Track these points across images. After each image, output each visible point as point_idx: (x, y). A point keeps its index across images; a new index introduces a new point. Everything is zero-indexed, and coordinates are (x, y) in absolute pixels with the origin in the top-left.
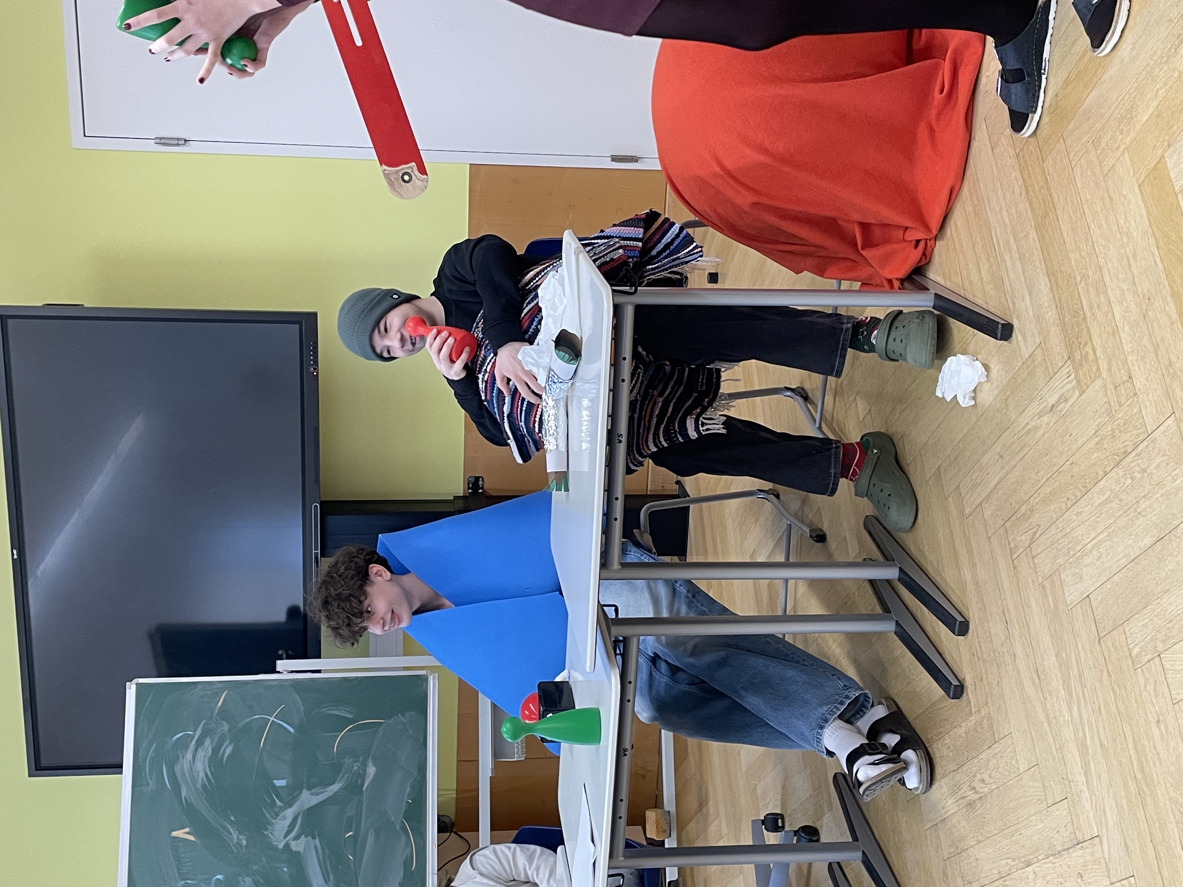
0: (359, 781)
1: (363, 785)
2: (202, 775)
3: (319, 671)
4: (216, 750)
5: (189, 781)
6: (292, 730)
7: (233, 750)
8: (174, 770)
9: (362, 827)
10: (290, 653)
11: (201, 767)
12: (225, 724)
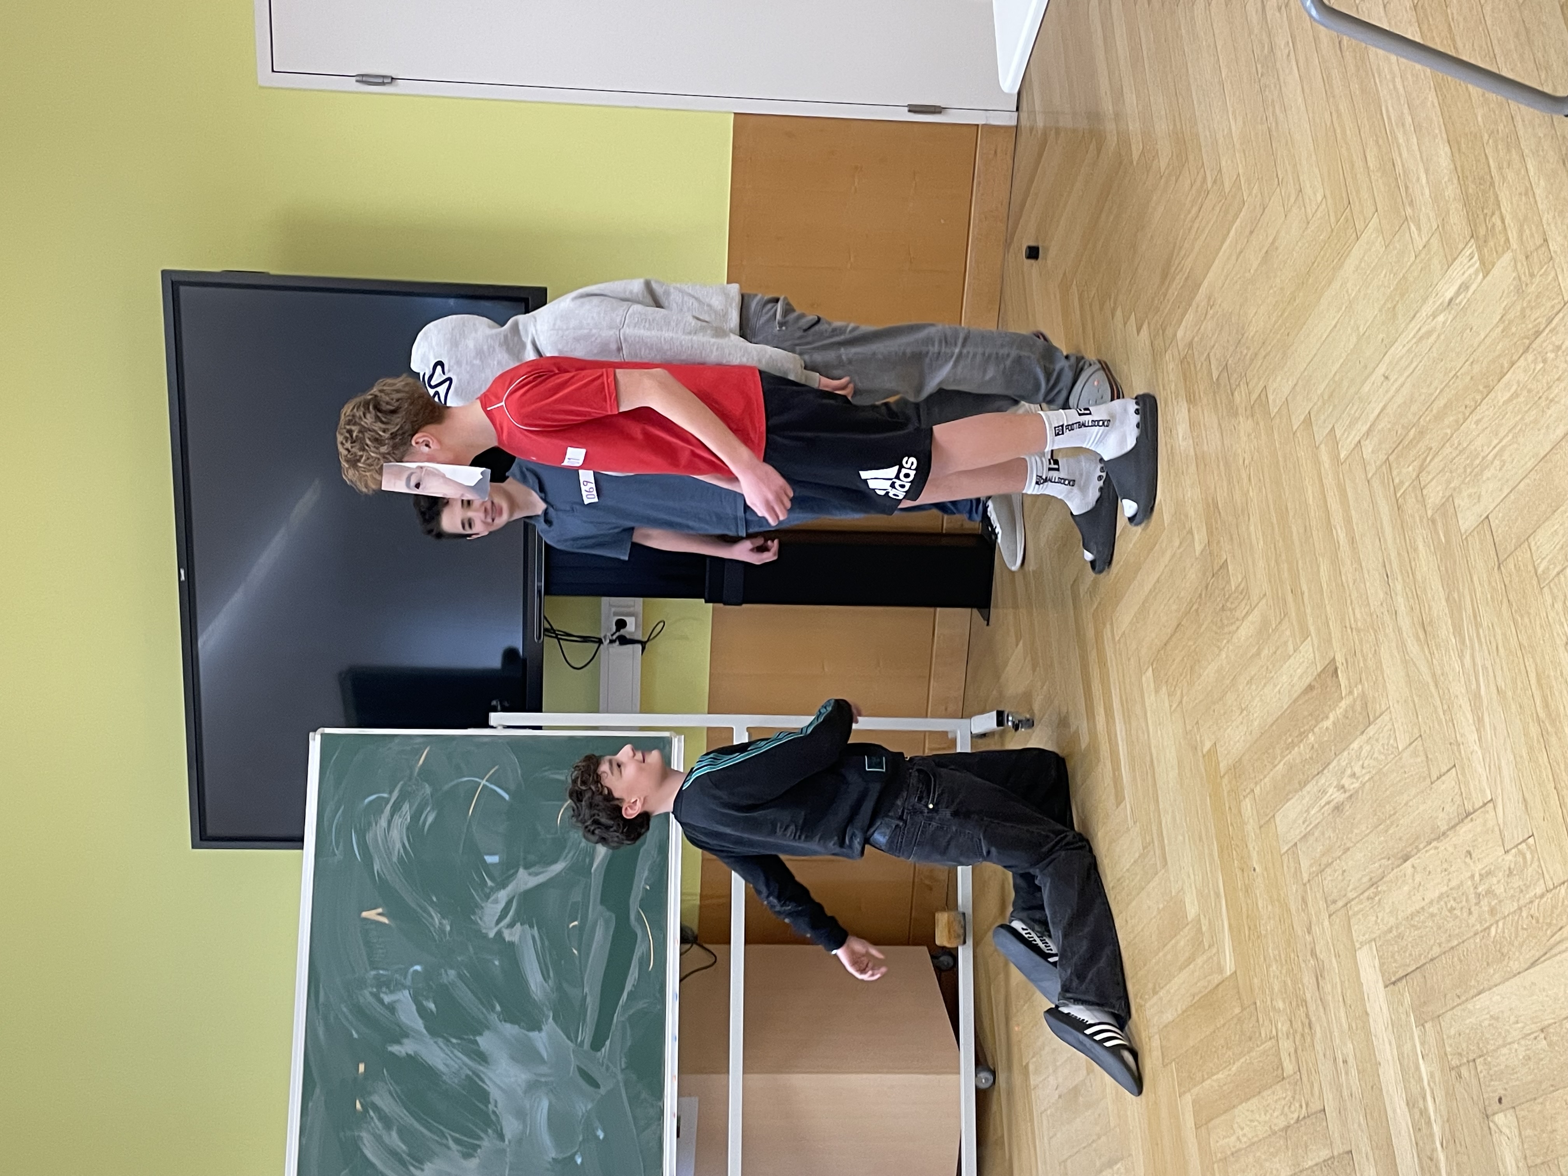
0: (587, 860)
1: (591, 864)
2: (398, 845)
3: (539, 728)
4: (416, 816)
5: (383, 852)
6: (507, 797)
7: (436, 819)
8: (365, 837)
9: (590, 916)
10: (506, 704)
11: (398, 836)
12: (427, 786)
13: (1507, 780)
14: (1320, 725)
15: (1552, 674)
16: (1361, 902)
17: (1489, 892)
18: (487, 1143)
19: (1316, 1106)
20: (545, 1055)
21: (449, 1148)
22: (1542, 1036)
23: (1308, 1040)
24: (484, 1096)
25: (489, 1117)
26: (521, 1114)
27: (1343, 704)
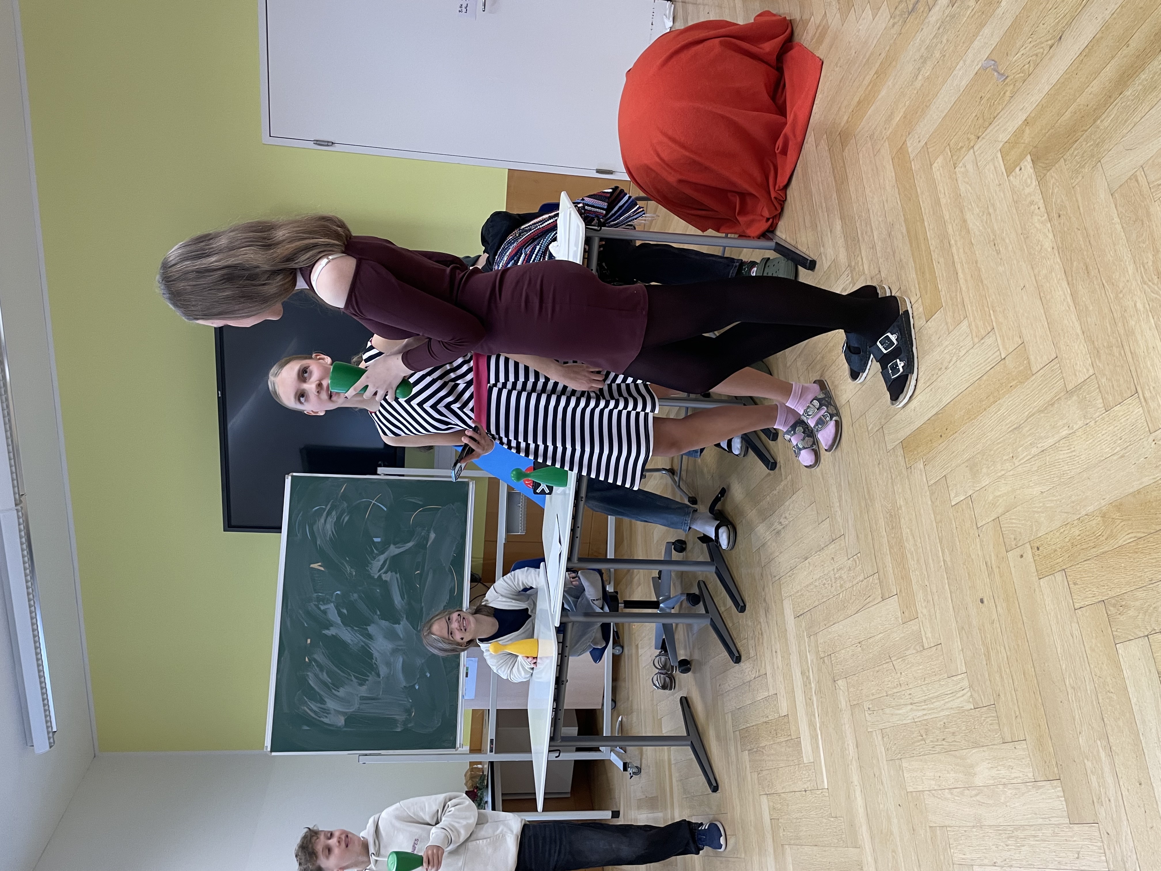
0: (425, 542)
1: (427, 544)
2: (330, 532)
3: (403, 475)
4: (339, 518)
5: (322, 535)
6: (385, 509)
7: (349, 519)
8: (313, 527)
9: (425, 569)
10: (386, 464)
11: (329, 527)
12: (345, 503)
13: (850, 526)
14: (772, 493)
15: (872, 478)
16: (786, 578)
17: (840, 577)
18: (371, 678)
19: (762, 672)
20: (401, 636)
21: (352, 681)
22: (860, 645)
23: (761, 640)
24: (370, 656)
25: (373, 665)
26: (388, 664)
27: (783, 483)
